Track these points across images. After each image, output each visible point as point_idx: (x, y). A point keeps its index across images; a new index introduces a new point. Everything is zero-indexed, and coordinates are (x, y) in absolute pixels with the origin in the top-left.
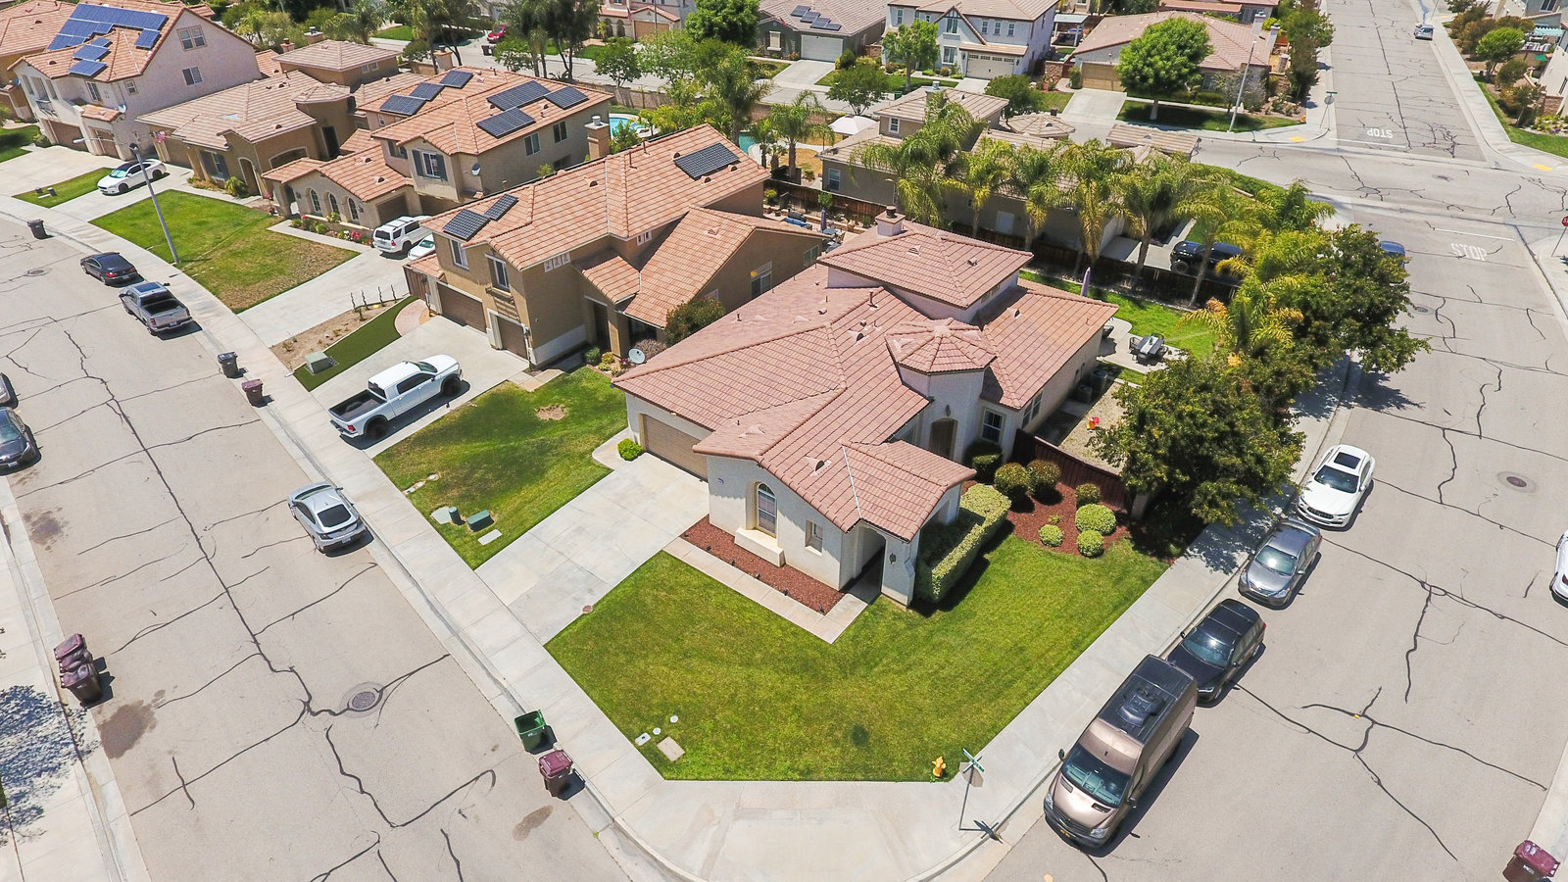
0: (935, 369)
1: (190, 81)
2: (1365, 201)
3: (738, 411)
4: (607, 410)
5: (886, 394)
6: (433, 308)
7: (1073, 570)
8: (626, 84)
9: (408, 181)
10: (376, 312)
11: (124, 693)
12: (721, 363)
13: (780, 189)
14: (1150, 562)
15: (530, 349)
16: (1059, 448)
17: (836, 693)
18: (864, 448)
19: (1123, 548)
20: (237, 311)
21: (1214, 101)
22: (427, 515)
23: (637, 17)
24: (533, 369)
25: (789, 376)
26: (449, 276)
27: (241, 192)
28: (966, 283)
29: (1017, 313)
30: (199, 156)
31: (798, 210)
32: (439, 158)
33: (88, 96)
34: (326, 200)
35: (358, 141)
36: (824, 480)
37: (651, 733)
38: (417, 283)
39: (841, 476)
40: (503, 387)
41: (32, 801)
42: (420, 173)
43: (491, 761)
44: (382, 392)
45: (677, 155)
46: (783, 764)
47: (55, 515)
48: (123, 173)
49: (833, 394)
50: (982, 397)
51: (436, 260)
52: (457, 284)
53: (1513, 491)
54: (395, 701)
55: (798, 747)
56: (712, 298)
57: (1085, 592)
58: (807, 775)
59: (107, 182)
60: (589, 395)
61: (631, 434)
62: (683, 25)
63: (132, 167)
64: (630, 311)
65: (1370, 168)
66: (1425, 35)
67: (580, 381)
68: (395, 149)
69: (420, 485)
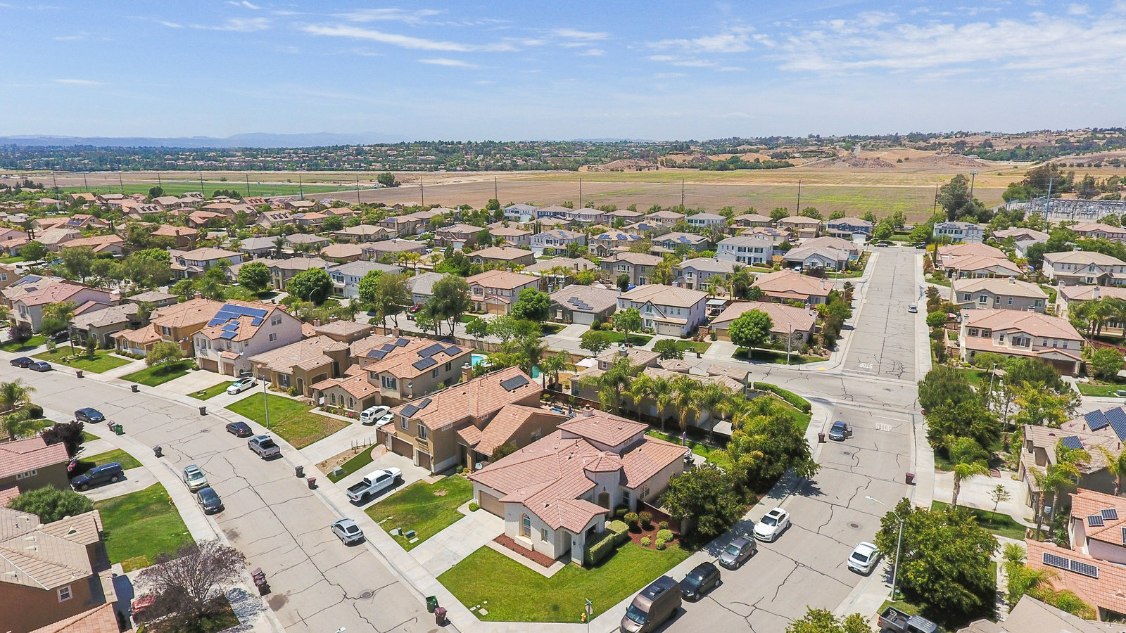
0: (597, 470)
1: (271, 340)
2: (843, 402)
3: (518, 487)
4: (464, 492)
5: (578, 481)
6: (388, 448)
7: (652, 554)
8: (480, 339)
9: (377, 390)
10: (361, 450)
11: (275, 591)
12: (513, 468)
13: (551, 394)
14: (685, 552)
15: (432, 465)
16: (659, 510)
17: (548, 594)
18: (565, 500)
19: (675, 547)
20: (298, 449)
21: (782, 348)
22: (388, 532)
23: (488, 301)
24: (432, 475)
25: (540, 473)
26: (398, 433)
27: (294, 394)
28: (616, 437)
29: (640, 450)
30: (277, 376)
31: (561, 404)
32: (394, 380)
33: (225, 348)
34: (339, 398)
35: (354, 369)
36: (548, 511)
37: (476, 607)
38: (382, 437)
39: (555, 510)
40: (419, 482)
41: (249, 623)
42: (384, 386)
43: (416, 615)
44: (370, 482)
45: (501, 381)
46: (525, 616)
47: (235, 530)
48: (239, 384)
49: (556, 480)
50: (620, 484)
51: (393, 426)
52: (402, 437)
53: (853, 530)
54: (378, 596)
55: (532, 611)
56: (513, 444)
57: (654, 562)
58: (534, 620)
59: (232, 388)
60: (457, 486)
61: (475, 500)
62: (512, 306)
63: (242, 381)
64: (477, 449)
65: (852, 385)
66: (914, 310)
67: (453, 480)
68: (374, 375)
69: (385, 521)
